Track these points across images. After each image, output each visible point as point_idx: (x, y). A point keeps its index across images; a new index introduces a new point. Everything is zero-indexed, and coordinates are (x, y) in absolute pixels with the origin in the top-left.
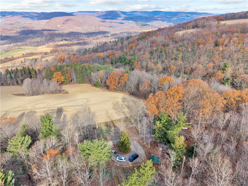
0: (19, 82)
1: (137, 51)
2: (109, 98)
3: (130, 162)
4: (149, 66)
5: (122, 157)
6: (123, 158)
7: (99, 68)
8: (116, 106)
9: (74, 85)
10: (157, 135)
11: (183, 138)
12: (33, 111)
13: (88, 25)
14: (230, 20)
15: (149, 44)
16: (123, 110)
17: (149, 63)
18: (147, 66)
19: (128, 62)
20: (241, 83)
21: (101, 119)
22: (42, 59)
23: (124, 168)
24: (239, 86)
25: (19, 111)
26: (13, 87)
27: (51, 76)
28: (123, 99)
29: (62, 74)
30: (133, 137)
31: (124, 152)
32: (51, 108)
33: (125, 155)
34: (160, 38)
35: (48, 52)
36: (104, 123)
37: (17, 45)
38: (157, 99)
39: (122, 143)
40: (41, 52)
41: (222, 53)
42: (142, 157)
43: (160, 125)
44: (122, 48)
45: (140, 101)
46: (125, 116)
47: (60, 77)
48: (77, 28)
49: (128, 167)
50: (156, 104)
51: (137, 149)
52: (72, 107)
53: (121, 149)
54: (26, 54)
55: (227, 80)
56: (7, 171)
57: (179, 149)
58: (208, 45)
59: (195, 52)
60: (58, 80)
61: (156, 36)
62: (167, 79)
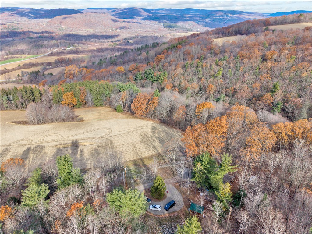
0: (19, 106)
1: (166, 65)
2: (135, 127)
3: (166, 211)
4: (182, 84)
5: (156, 205)
6: (158, 206)
7: (121, 88)
8: (144, 139)
9: (89, 108)
10: (197, 179)
11: (228, 185)
12: (42, 146)
13: (102, 27)
14: (281, 25)
15: (182, 56)
16: (153, 144)
17: (183, 81)
18: (180, 85)
19: (156, 79)
20: (293, 109)
21: (128, 156)
22: (44, 72)
23: (159, 218)
24: (291, 112)
25: (23, 145)
26: (12, 111)
27: (60, 97)
28: (152, 129)
29: (74, 95)
30: (168, 180)
31: (158, 199)
32: (63, 141)
33: (159, 203)
34: (195, 48)
35: (52, 62)
36: (132, 161)
37: (11, 53)
38: (196, 134)
39: (157, 188)
40: (43, 62)
41: (271, 70)
42: (180, 204)
43: (201, 167)
44: (148, 59)
45: (174, 131)
46: (156, 152)
47: (72, 99)
48: (88, 30)
49: (164, 217)
50: (196, 140)
51: (173, 195)
52: (90, 140)
53: (154, 195)
54: (23, 65)
55: (277, 105)
56: (27, 231)
57: (224, 197)
58: (254, 60)
59: (238, 68)
60: (69, 102)
61: (190, 45)
62: (205, 106)
